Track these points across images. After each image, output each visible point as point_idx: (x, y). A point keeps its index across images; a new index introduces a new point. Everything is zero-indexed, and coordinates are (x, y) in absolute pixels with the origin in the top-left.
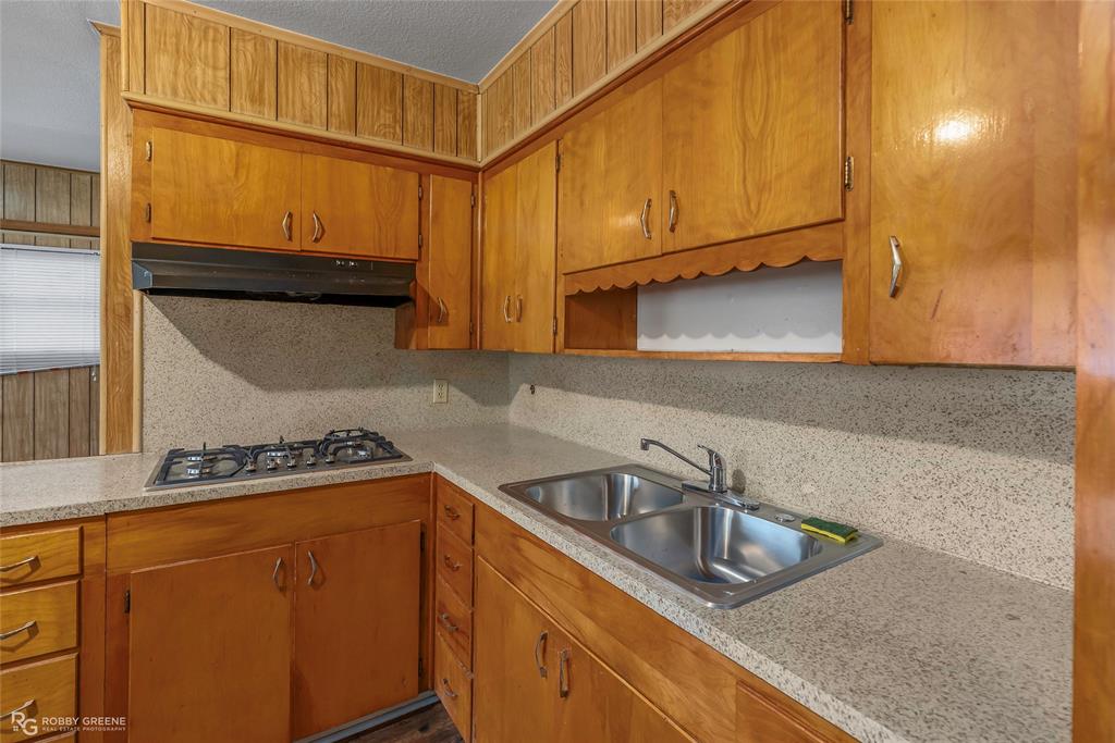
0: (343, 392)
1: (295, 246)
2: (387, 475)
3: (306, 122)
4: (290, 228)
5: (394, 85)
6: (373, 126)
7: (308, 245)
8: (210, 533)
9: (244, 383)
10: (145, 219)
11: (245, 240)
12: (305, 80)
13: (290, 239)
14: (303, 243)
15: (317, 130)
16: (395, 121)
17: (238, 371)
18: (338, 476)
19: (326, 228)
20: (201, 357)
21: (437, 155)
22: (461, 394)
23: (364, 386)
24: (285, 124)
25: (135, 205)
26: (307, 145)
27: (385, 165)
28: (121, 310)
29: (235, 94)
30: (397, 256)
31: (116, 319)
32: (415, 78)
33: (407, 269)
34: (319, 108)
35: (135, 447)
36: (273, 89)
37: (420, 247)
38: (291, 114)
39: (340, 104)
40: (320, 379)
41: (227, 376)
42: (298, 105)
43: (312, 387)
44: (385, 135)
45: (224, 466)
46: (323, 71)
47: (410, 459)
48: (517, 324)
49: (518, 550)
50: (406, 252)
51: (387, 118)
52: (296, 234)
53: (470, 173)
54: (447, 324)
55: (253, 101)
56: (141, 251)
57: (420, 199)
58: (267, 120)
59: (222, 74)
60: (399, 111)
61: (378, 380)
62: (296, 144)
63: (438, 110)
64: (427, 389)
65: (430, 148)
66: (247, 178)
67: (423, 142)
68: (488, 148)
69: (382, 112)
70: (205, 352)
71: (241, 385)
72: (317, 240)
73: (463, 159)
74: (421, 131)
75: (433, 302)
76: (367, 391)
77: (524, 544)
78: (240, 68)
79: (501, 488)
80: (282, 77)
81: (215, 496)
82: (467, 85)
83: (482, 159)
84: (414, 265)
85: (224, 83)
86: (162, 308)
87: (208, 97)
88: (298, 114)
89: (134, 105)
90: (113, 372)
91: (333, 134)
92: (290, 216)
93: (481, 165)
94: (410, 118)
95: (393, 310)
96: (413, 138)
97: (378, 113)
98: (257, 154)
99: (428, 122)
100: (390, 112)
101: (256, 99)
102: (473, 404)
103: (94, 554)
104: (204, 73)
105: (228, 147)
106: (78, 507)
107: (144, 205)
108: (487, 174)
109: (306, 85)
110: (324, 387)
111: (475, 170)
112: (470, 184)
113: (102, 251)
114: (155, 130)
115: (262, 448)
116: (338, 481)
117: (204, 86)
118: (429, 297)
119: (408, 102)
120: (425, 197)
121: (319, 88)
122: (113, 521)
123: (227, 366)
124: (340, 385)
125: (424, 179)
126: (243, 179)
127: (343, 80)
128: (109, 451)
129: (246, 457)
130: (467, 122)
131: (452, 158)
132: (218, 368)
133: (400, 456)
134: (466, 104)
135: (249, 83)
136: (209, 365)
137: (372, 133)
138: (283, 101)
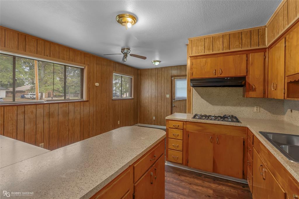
0: (229, 107)
1: (216, 76)
2: (234, 125)
3: (218, 50)
4: (215, 73)
5: (239, 36)
6: (234, 46)
7: (219, 75)
8: (200, 128)
9: (208, 103)
10: (192, 75)
11: (207, 76)
12: (218, 42)
13: (215, 75)
14: (218, 75)
15: (221, 51)
16: (239, 43)
17: (207, 101)
18: (223, 123)
19: (223, 71)
20: (201, 98)
21: (253, 48)
22: (264, 110)
23: (235, 106)
24: (214, 52)
25: (191, 73)
26: (219, 55)
27: (237, 55)
28: (189, 90)
29: (205, 50)
30: (240, 75)
31: (189, 91)
32: (245, 31)
33: (243, 78)
34: (221, 47)
35: (191, 113)
36: (212, 46)
37: (247, 72)
38: (215, 50)
39: (226, 44)
40: (224, 104)
41: (205, 102)
42: (217, 48)
43: (222, 105)
44: (237, 48)
45: (204, 118)
46: (222, 39)
47: (241, 123)
48: (275, 91)
49: (259, 146)
50: (243, 74)
51: (237, 43)
52: (217, 74)
53: (264, 50)
54: (256, 91)
55: (208, 50)
56: (192, 80)
57: (247, 60)
58: (211, 53)
59: (203, 47)
60: (241, 41)
61: (238, 105)
62: (216, 56)
63: (252, 36)
64: (253, 108)
65: (250, 47)
66: (207, 65)
67: (248, 46)
68: (269, 41)
69: (236, 43)
70: (202, 97)
71: (208, 104)
72: (221, 74)
73: (261, 47)
74: (247, 43)
75: (251, 85)
76: (235, 107)
77: (260, 145)
78: (206, 45)
79: (260, 132)
80: (214, 43)
81: (200, 122)
82: (261, 27)
83: (267, 45)
84: (245, 77)
85: (203, 49)
86: (195, 89)
87: (201, 52)
88: (217, 49)
89: (190, 57)
90: (188, 100)
91: (225, 51)
92: (215, 70)
93: (267, 47)
94: (244, 41)
95: (242, 88)
96: (245, 46)
97: (235, 43)
98: (209, 60)
99: (249, 40)
100: (238, 42)
101: (209, 49)
102: (269, 114)
103: (185, 127)
104: (200, 48)
105: (204, 60)
106: (183, 119)
107: (192, 73)
108: (269, 49)
109: (218, 43)
110: (225, 105)
111: (266, 49)
112: (263, 53)
113: (187, 79)
114: (193, 60)
115: (210, 116)
116: (223, 124)
117: (200, 50)
118: (250, 84)
119: (243, 38)
120: (248, 60)
121: (221, 43)
122: (187, 122)
123: (205, 100)
124: (228, 105)
125: (248, 55)
126: (206, 65)
127: (227, 39)
128: (188, 113)
129: (208, 117)
130: (262, 37)
131: (257, 48)
132: (204, 100)
133: (239, 122)
134: (262, 32)
135: (208, 46)
136: (203, 99)
137: (234, 48)
138: (214, 48)
